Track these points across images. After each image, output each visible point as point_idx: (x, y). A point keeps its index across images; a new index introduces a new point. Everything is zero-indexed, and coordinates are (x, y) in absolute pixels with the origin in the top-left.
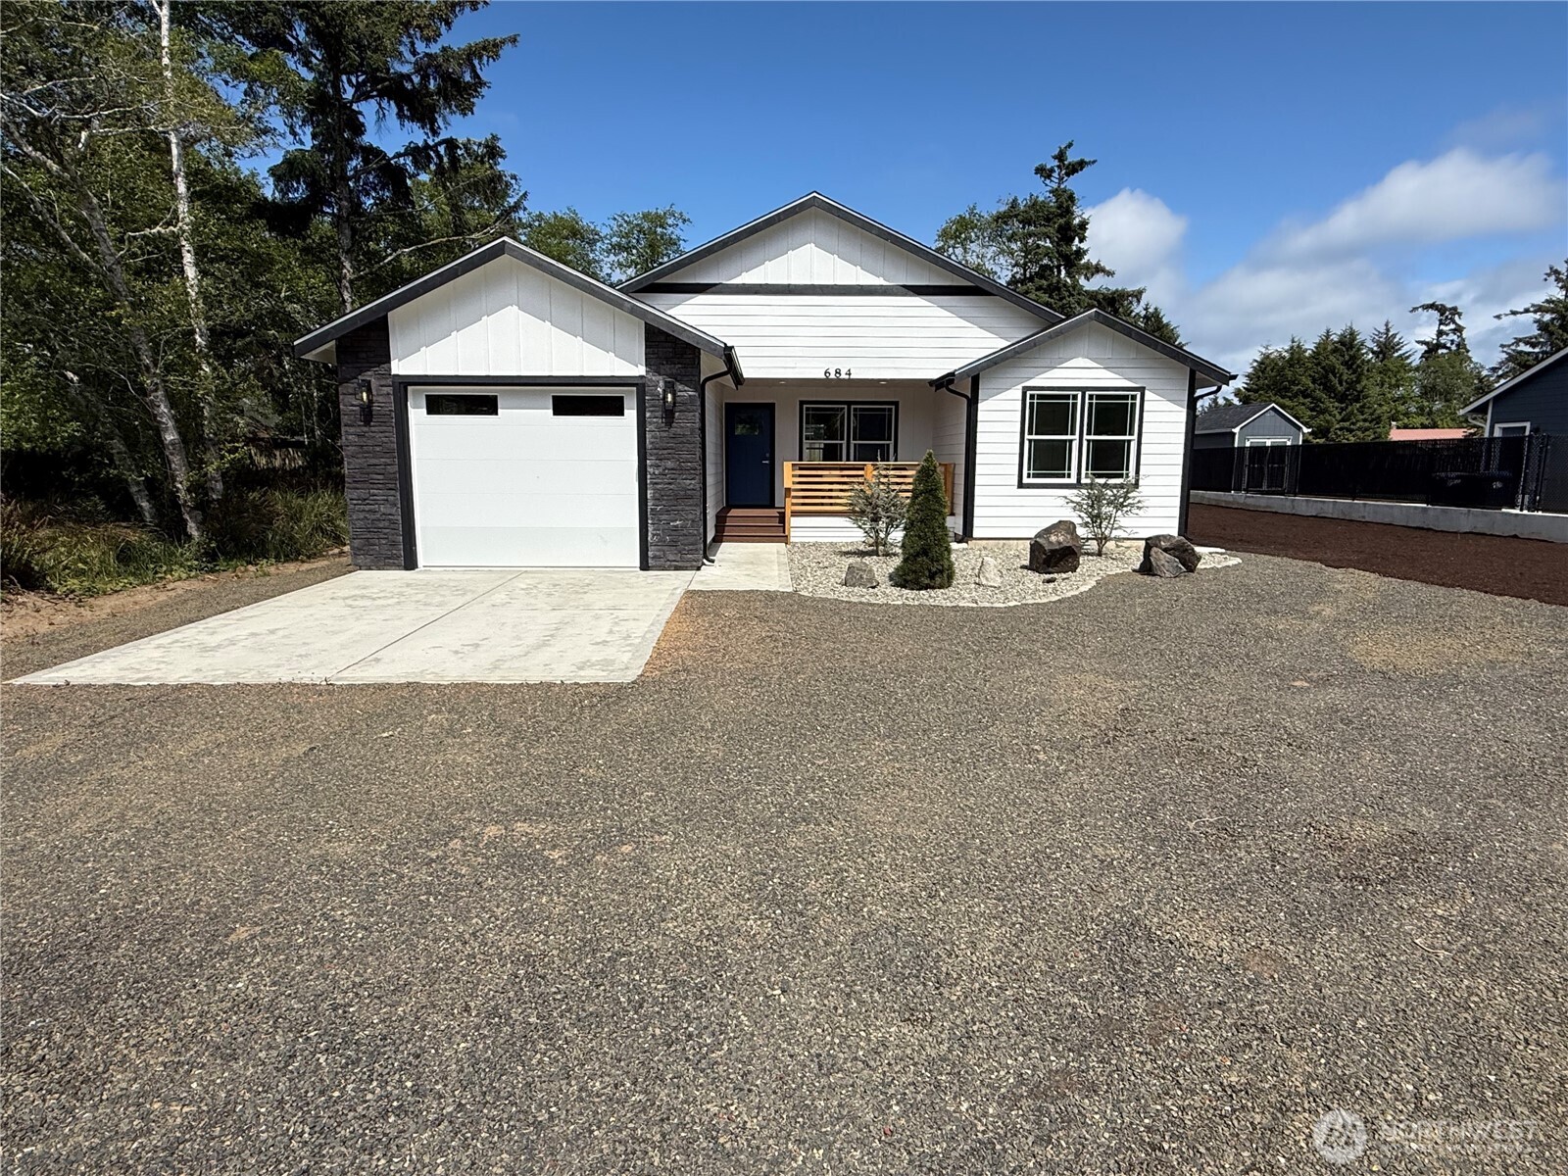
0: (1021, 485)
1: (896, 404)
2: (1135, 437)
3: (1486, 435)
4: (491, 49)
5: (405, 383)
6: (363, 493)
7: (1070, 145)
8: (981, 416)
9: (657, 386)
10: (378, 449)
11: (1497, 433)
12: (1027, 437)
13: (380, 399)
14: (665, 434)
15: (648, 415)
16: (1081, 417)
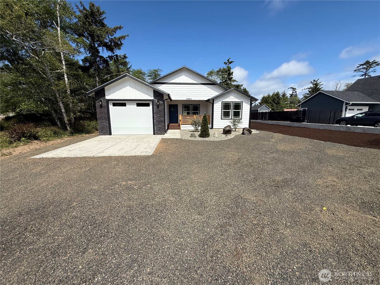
0: (221, 119)
1: (200, 104)
2: (241, 110)
3: (300, 110)
4: (124, 37)
5: (108, 101)
6: (101, 121)
7: (230, 58)
8: (214, 107)
9: (156, 101)
10: (104, 113)
12: (222, 110)
13: (104, 103)
14: (157, 110)
15: (154, 106)
16: (232, 107)
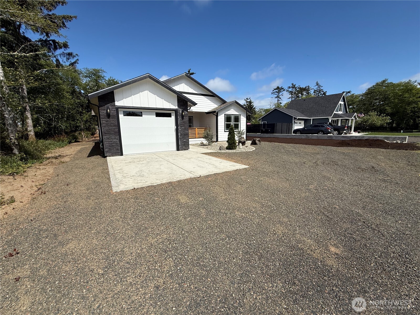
0: (225, 131)
1: (192, 117)
2: (240, 123)
3: (261, 123)
5: (118, 108)
7: (190, 69)
8: (219, 119)
9: (180, 111)
10: (112, 125)
11: (262, 123)
12: (225, 123)
13: (112, 112)
14: (182, 121)
15: (178, 117)
16: (233, 119)
